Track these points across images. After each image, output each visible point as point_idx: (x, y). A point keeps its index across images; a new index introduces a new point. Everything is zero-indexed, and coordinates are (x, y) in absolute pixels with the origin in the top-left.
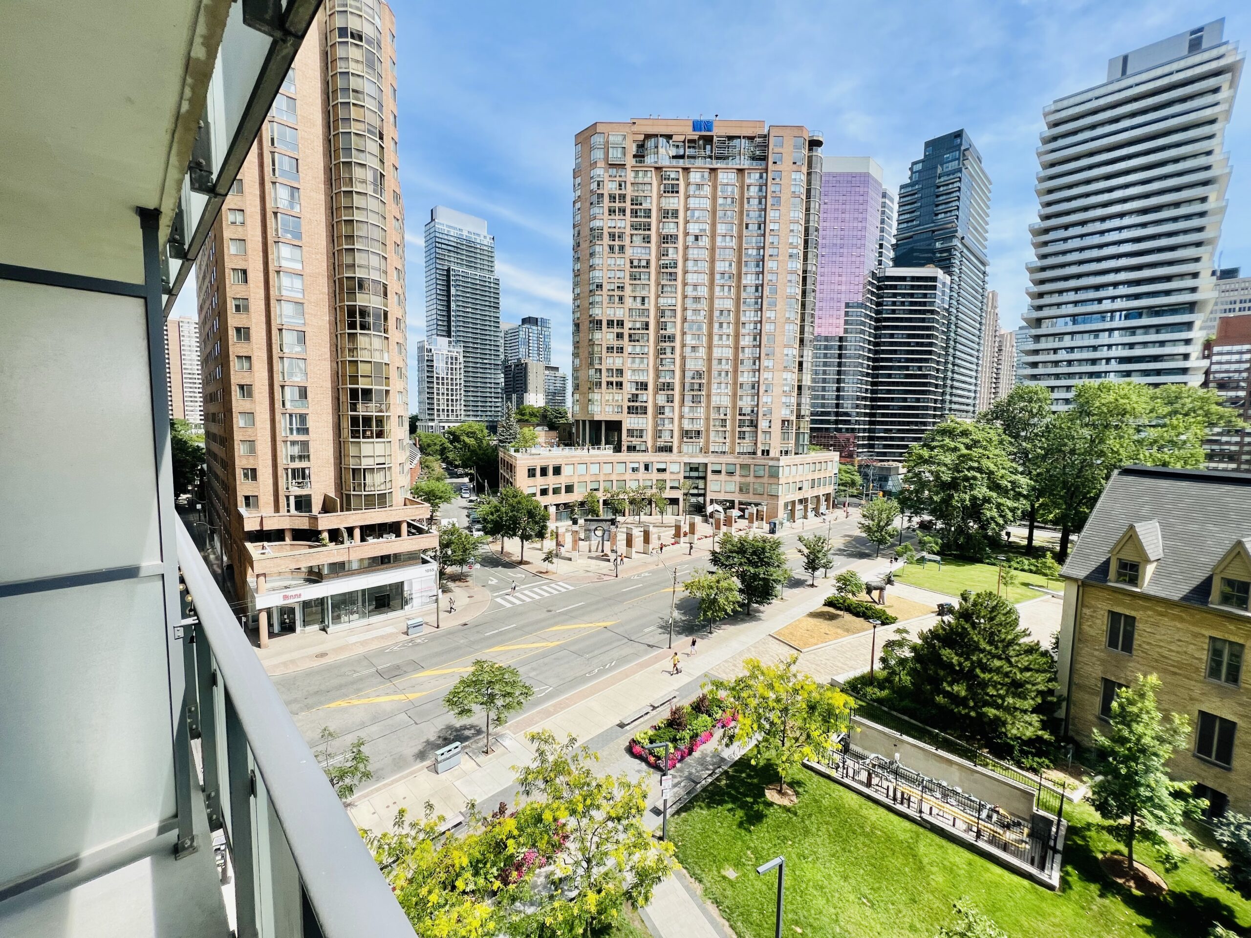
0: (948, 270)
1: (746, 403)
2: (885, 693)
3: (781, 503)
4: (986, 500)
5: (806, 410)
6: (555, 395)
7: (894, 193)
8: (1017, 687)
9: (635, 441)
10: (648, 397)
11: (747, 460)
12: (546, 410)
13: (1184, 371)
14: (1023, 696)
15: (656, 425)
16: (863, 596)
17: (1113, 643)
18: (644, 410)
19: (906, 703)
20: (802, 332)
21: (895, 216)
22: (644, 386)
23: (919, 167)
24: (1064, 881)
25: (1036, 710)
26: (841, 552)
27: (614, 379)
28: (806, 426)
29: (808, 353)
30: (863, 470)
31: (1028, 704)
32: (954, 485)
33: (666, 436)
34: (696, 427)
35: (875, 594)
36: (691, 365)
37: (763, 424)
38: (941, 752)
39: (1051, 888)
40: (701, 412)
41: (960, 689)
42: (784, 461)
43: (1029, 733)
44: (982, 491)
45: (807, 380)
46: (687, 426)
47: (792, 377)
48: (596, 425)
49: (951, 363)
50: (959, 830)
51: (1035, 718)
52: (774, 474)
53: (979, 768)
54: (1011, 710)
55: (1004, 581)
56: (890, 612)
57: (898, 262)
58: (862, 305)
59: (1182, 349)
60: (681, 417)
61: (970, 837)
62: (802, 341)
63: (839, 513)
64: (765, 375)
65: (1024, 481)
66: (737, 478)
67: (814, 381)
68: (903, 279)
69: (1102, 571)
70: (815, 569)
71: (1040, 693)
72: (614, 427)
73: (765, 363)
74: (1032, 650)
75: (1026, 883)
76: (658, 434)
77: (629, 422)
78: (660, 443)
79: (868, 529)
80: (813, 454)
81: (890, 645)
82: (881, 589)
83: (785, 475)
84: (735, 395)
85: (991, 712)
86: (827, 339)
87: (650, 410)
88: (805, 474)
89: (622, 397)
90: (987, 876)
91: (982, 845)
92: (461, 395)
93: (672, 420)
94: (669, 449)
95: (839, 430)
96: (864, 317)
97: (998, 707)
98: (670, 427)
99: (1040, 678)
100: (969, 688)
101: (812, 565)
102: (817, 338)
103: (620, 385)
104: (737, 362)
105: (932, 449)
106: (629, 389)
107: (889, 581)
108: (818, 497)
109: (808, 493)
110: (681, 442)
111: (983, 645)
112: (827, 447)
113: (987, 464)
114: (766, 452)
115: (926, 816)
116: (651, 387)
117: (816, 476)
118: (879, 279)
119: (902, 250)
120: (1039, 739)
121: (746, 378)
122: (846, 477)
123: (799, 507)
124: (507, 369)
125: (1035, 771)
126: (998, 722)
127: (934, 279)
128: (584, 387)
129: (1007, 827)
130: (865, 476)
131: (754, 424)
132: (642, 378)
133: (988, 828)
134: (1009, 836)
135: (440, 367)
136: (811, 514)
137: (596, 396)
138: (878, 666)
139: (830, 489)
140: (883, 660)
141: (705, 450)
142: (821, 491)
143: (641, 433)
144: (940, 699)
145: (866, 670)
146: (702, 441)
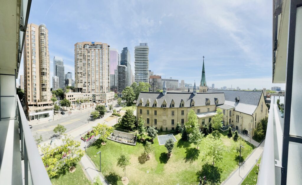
0: (127, 66)
1: (101, 85)
2: (119, 126)
3: (107, 100)
4: (131, 97)
5: (110, 86)
6: (73, 84)
7: (120, 55)
8: (132, 121)
9: (85, 91)
10: (86, 84)
11: (101, 93)
12: (71, 87)
13: (147, 81)
14: (133, 122)
15: (88, 88)
16: (117, 113)
17: (140, 113)
18: (86, 86)
19: (121, 127)
20: (108, 74)
21: (120, 58)
22: (86, 82)
23: (123, 51)
24: (136, 144)
25: (134, 124)
26: (115, 107)
27: (81, 81)
28: (110, 88)
29: (109, 77)
30: (118, 94)
31: (133, 123)
32: (128, 96)
33: (89, 90)
34: (94, 89)
35: (118, 112)
36: (92, 79)
37: (104, 88)
38: (124, 133)
39: (135, 145)
40: (94, 86)
41: (126, 123)
42: (107, 93)
43: (133, 127)
44: (131, 96)
45: (110, 81)
46: (92, 89)
47: (107, 81)
48: (78, 89)
49: (128, 79)
50: (126, 143)
51: (134, 125)
52: (105, 95)
53: (129, 133)
54: (131, 124)
55: (133, 108)
56: (120, 115)
57: (121, 64)
58: (117, 70)
59: (147, 79)
60: (92, 87)
61: (127, 143)
62: (108, 75)
63: (115, 101)
64: (103, 80)
65: (135, 94)
66: (100, 96)
67: (111, 81)
68: (121, 67)
69: (139, 104)
70: (111, 109)
71: (135, 121)
72: (81, 89)
73: (103, 79)
74: (134, 116)
75: (133, 146)
76: (88, 90)
77: (84, 88)
78: (88, 91)
79: (118, 103)
80: (111, 92)
81: (119, 119)
82: (119, 111)
83: (107, 95)
84: (99, 84)
85: (129, 125)
86: (112, 75)
87: (87, 86)
88: (110, 95)
89: (82, 84)
90: (129, 147)
91: (129, 143)
92: (58, 85)
93: (90, 88)
94: (90, 92)
95: (115, 89)
96: (117, 72)
97: (130, 124)
98: (90, 89)
99: (134, 119)
100: (127, 123)
101: (110, 109)
102: (110, 75)
103: (82, 82)
104: (99, 78)
105: (125, 91)
106: (83, 83)
107: (120, 110)
108: (112, 99)
109: (111, 98)
110: (92, 91)
111: (129, 117)
112: (113, 91)
113: (131, 93)
114: (104, 92)
115: (123, 142)
116: (87, 82)
117: (112, 95)
118: (119, 67)
119: (122, 63)
120: (134, 127)
121: (101, 81)
122: (116, 96)
123: (109, 100)
124: (66, 80)
125: (134, 131)
126: (130, 126)
127: (125, 67)
128: (76, 83)
129: (131, 140)
130: (118, 95)
131: (102, 88)
132: (85, 81)
133: (129, 141)
134: (131, 141)
135: (56, 80)
136: (111, 101)
137: (78, 84)
138: (118, 122)
139: (114, 97)
140: (118, 121)
141: (95, 92)
142: (112, 98)
143: (85, 90)
144: (124, 125)
145: (116, 123)
146: (95, 91)
